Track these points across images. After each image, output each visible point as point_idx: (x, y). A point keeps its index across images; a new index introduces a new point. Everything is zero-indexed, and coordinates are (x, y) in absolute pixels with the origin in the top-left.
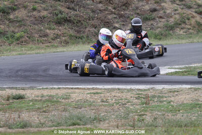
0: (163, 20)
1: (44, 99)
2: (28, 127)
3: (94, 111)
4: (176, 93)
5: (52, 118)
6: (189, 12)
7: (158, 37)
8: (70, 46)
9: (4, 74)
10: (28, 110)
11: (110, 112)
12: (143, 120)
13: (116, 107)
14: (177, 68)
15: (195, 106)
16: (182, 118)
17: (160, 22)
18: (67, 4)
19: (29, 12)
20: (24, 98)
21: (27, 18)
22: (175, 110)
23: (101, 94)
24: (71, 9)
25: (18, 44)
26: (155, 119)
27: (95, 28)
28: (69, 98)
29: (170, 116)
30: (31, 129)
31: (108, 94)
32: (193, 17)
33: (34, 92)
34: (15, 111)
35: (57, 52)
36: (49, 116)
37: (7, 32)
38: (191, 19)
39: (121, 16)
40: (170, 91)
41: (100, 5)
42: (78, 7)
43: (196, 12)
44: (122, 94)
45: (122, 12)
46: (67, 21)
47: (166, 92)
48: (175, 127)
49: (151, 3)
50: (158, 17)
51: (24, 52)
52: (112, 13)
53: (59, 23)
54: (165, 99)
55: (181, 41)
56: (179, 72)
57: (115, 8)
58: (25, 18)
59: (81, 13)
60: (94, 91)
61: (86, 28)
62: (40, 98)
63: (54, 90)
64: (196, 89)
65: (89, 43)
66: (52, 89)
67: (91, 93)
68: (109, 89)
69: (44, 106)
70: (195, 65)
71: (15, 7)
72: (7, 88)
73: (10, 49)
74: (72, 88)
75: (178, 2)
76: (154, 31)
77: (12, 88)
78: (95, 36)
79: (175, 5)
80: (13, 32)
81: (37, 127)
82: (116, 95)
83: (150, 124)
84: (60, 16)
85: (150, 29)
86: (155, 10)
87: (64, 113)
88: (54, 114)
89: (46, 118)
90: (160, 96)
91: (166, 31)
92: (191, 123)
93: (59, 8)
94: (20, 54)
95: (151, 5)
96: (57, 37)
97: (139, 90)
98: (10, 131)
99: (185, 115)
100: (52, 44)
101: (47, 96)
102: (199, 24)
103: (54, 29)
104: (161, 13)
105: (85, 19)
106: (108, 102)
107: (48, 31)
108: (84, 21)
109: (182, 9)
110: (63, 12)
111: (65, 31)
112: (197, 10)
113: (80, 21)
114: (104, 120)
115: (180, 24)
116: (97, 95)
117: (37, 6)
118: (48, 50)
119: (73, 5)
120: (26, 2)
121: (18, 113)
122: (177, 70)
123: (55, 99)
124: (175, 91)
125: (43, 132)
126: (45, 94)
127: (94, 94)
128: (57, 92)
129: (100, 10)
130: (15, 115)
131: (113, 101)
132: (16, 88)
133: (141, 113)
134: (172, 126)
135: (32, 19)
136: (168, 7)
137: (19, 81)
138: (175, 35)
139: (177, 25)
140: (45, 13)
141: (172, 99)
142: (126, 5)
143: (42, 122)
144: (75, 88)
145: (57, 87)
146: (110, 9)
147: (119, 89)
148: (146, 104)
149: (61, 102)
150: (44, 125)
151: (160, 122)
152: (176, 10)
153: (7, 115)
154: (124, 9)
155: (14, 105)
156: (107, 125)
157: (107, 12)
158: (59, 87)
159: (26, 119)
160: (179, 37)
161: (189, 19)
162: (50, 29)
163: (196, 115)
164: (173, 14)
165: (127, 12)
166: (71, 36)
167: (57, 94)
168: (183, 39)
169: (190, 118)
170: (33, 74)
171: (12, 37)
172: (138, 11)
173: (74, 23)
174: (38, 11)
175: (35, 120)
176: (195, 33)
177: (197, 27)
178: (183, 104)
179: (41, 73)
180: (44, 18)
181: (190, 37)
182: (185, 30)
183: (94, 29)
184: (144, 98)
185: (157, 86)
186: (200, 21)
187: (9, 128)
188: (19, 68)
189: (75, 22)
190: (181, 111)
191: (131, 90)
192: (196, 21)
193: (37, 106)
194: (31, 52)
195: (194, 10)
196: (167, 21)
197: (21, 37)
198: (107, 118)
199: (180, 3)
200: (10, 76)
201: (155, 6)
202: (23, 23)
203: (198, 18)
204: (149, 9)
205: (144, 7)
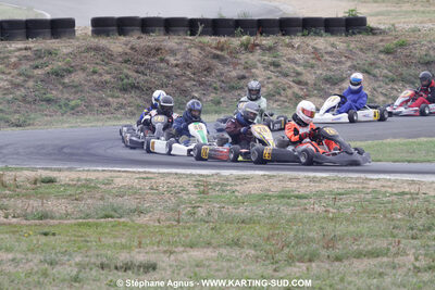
1: (79, 183)
6: (285, 80)
10: (57, 197)
13: (167, 195)
15: (265, 197)
18: (136, 66)
19: (88, 76)
20: (55, 182)
22: (238, 202)
23: (152, 179)
24: (140, 73)
29: (230, 209)
31: (161, 180)
32: (289, 87)
33: (70, 174)
34: (39, 198)
37: (60, 99)
39: (201, 83)
40: (238, 178)
41: (177, 69)
43: (293, 81)
45: (203, 79)
46: (135, 87)
47: (233, 179)
49: (239, 69)
52: (191, 79)
53: (124, 90)
59: (153, 78)
60: (144, 176)
62: (75, 183)
64: (270, 177)
75: (272, 68)
77: (47, 169)
79: (269, 72)
80: (67, 99)
84: (126, 81)
86: (243, 77)
88: (89, 203)
90: (225, 184)
93: (126, 71)
95: (239, 71)
96: (121, 106)
97: (201, 175)
101: (85, 179)
103: (118, 97)
107: (110, 99)
109: (277, 77)
110: (130, 76)
111: (131, 100)
112: (295, 78)
117: (98, 68)
119: (142, 68)
123: (93, 184)
124: (244, 179)
127: (144, 179)
128: (99, 175)
132: (51, 169)
136: (260, 73)
141: (238, 188)
142: (209, 70)
145: (102, 169)
148: (203, 192)
152: (270, 78)
154: (205, 75)
155: (41, 190)
157: (184, 78)
158: (104, 169)
162: (113, 96)
164: (265, 83)
165: (209, 79)
171: (66, 105)
172: (223, 78)
174: (99, 74)
178: (250, 194)
180: (106, 83)
187: (25, 219)
191: (192, 175)
192: (294, 93)
195: (291, 79)
197: (77, 106)
199: (275, 70)
200: (50, 154)
201: (243, 72)
202: (80, 88)
203: (296, 89)
204: (236, 75)
205: (230, 74)
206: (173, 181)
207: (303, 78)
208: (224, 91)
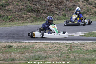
1: (22, 47)
2: (15, 60)
3: (46, 53)
4: (85, 45)
5: (26, 57)
6: (91, 6)
8: (34, 22)
9: (3, 36)
10: (15, 53)
11: (53, 54)
12: (69, 57)
13: (56, 51)
14: (85, 33)
15: (94, 51)
16: (88, 57)
18: (33, 2)
19: (14, 6)
20: (13, 47)
21: (14, 9)
22: (84, 53)
23: (49, 45)
24: (34, 5)
25: (9, 21)
26: (75, 57)
27: (46, 14)
28: (34, 47)
29: (82, 56)
30: (16, 62)
31: (53, 45)
32: (93, 9)
33: (17, 44)
34: (8, 53)
35: (28, 25)
36: (24, 56)
37: (4, 16)
39: (58, 8)
40: (82, 44)
41: (49, 3)
42: (38, 4)
43: (94, 7)
44: (59, 45)
46: (33, 10)
47: (80, 44)
48: (84, 61)
51: (12, 25)
52: (54, 7)
53: (29, 11)
54: (79, 48)
56: (86, 35)
57: (55, 5)
58: (13, 9)
59: (40, 7)
60: (46, 44)
61: (42, 14)
62: (20, 47)
63: (27, 43)
64: (94, 43)
65: (43, 21)
66: (26, 42)
67: (44, 45)
68: (53, 43)
69: (22, 51)
70: (94, 32)
71: (8, 4)
72: (4, 42)
73: (6, 24)
74: (35, 42)
75: (85, 2)
77: (7, 42)
78: (46, 18)
80: (7, 15)
81: (19, 61)
82: (56, 46)
83: (72, 59)
84: (29, 8)
86: (74, 6)
87: (31, 54)
88: (27, 55)
89: (23, 56)
90: (77, 46)
92: (92, 59)
93: (29, 4)
94: (10, 26)
95: (72, 3)
96: (28, 18)
97: (67, 43)
98: (6, 62)
99: (89, 55)
100: (26, 21)
101: (23, 46)
103: (26, 14)
105: (41, 10)
106: (52, 49)
107: (24, 15)
110: (31, 6)
111: (32, 15)
112: (94, 5)
113: (39, 11)
114: (51, 58)
115: (86, 12)
116: (47, 46)
117: (18, 3)
118: (24, 24)
119: (35, 3)
120: (13, 1)
121: (9, 54)
122: (85, 34)
123: (27, 47)
124: (84, 44)
125: (22, 63)
126: (23, 45)
127: (46, 45)
128: (28, 44)
129: (48, 6)
130: (8, 55)
131: (55, 49)
132: (9, 42)
133: (68, 54)
134: (83, 60)
135: (16, 9)
136: (81, 4)
137: (10, 39)
140: (22, 7)
141: (83, 48)
142: (61, 3)
143: (21, 58)
144: (37, 42)
145: (28, 42)
147: (57, 43)
148: (70, 50)
149: (30, 49)
150: (22, 60)
151: (77, 58)
152: (85, 6)
153: (4, 55)
154: (60, 5)
155: (8, 50)
156: (52, 60)
157: (52, 6)
158: (29, 42)
159: (13, 57)
160: (86, 18)
161: (90, 10)
162: (25, 14)
163: (94, 55)
164: (83, 7)
165: (61, 6)
166: (35, 17)
167: (28, 45)
169: (91, 57)
170: (17, 35)
171: (7, 18)
172: (67, 6)
174: (19, 6)
175: (18, 57)
176: (94, 16)
177: (94, 14)
178: (88, 50)
179: (20, 35)
180: (22, 9)
182: (88, 15)
184: (69, 47)
185: (76, 41)
187: (6, 61)
188: (10, 33)
189: (37, 11)
190: (87, 53)
191: (63, 43)
192: (94, 11)
193: (19, 51)
194: (16, 25)
195: (93, 6)
197: (11, 18)
198: (52, 56)
199: (86, 2)
200: (6, 37)
201: (75, 4)
202: (12, 11)
203: (95, 9)
204: (71, 5)
205: (69, 4)
206: (57, 45)
208: (67, 11)
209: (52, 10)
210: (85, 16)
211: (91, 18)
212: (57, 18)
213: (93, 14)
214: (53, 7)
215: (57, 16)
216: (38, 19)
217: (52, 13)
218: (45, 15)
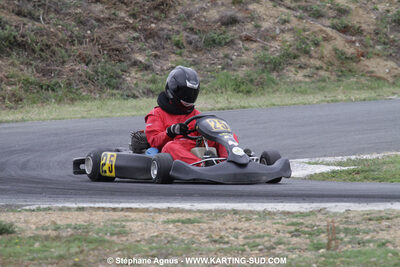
0: (254, 46)
6: (317, 25)
7: (243, 87)
8: (27, 108)
17: (247, 50)
24: (25, 16)
27: (87, 64)
32: (327, 39)
38: (322, 43)
39: (150, 35)
41: (97, 8)
42: (42, 11)
43: (334, 27)
45: (153, 25)
46: (16, 44)
49: (223, 4)
50: (241, 38)
52: (128, 26)
55: (300, 99)
57: (134, 16)
59: (51, 25)
61: (63, 62)
65: (73, 100)
76: (231, 73)
78: (86, 83)
79: (283, 9)
85: (223, 69)
86: (233, 21)
91: (263, 72)
95: (222, 9)
102: (343, 58)
104: (248, 28)
105: (61, 41)
108: (58, 45)
109: (301, 18)
110: (6, 23)
111: (13, 70)
112: (336, 21)
113: (48, 46)
115: (295, 57)
116: (189, 226)
119: (30, 6)
122: (336, 168)
129: (98, 20)
136: (266, 13)
138: (285, 83)
139: (289, 57)
142: (162, 7)
146: (123, 18)
152: (285, 22)
154: (156, 18)
157: (114, 25)
160: (295, 88)
161: (317, 44)
164: (278, 31)
165: (165, 26)
166: (27, 82)
168: (304, 92)
172: (192, 24)
173: (34, 51)
176: (333, 78)
177: (337, 63)
181: (322, 89)
182: (307, 71)
183: (83, 65)
186: (346, 50)
189: (37, 48)
192: (336, 50)
195: (328, 22)
196: (265, 48)
199: (293, 5)
201: (233, 11)
203: (339, 41)
204: (218, 17)
205: (205, 14)
207: (353, 20)
208: (197, 49)
209: (118, 46)
210: (291, 74)
211: (324, 84)
212: (143, 85)
213: (332, 65)
214: (124, 30)
215: (146, 78)
216: (47, 89)
217: (120, 61)
218: (81, 68)
